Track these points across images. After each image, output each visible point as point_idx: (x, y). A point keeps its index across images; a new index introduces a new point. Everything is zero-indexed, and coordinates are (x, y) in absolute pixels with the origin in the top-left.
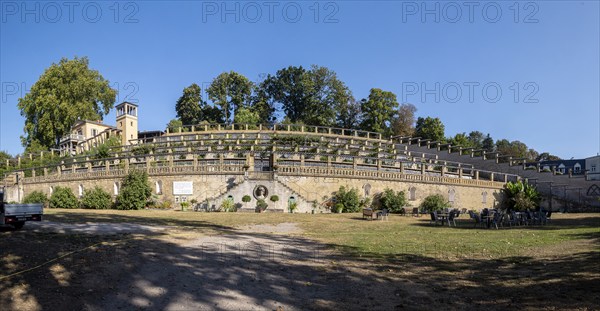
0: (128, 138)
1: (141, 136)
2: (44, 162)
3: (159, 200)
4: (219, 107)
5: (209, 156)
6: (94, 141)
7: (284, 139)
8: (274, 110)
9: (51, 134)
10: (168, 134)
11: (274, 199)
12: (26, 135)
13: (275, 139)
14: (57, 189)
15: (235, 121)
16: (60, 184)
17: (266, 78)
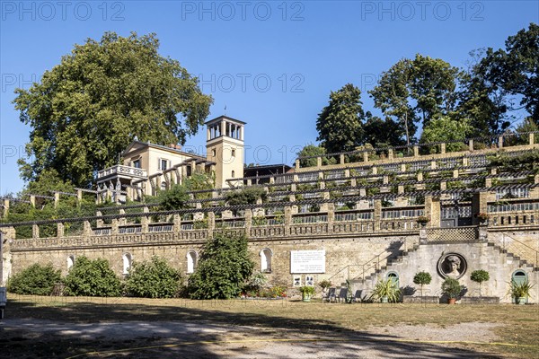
0: (227, 175)
1: (249, 172)
2: (61, 212)
3: (266, 283)
4: (395, 119)
5: (362, 205)
6: (162, 179)
7: (514, 162)
8: (504, 109)
9: (81, 161)
10: (299, 169)
11: (479, 277)
12: (31, 160)
13: (495, 164)
14: (81, 262)
15: (423, 140)
16: (88, 254)
17: (485, 56)
